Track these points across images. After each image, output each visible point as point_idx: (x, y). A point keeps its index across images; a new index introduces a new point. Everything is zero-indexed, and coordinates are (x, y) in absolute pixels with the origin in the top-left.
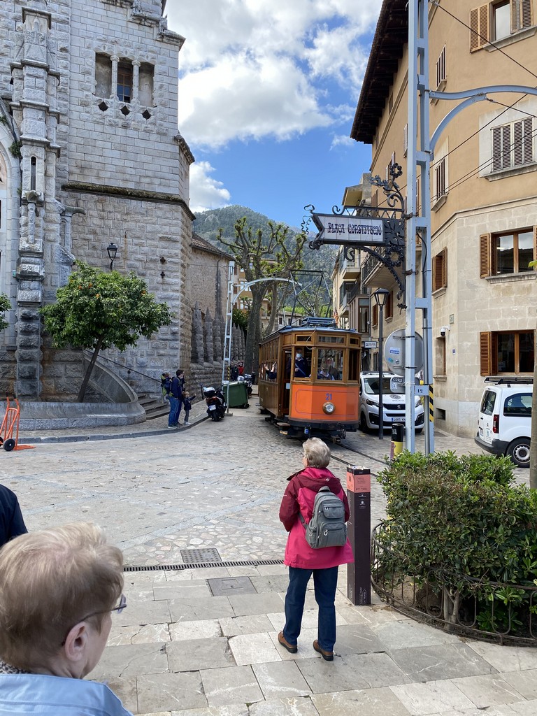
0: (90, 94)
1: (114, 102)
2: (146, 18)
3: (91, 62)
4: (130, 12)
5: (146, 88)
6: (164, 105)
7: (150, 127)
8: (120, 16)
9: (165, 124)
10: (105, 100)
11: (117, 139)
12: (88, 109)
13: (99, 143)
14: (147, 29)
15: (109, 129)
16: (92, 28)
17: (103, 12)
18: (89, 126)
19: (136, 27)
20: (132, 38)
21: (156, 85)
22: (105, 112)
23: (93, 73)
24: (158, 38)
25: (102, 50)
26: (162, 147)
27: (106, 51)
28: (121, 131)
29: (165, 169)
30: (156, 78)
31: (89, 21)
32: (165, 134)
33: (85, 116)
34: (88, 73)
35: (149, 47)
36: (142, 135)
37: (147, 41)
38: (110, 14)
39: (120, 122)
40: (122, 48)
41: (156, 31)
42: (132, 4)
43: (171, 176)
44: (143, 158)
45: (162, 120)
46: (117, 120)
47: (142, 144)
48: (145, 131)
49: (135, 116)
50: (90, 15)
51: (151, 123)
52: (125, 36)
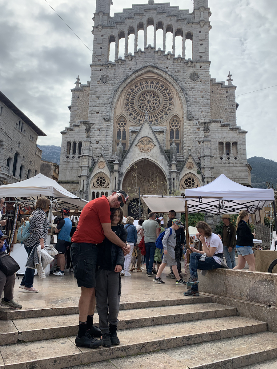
0: (217, 155)
1: (225, 156)
2: (234, 128)
3: (217, 145)
4: (229, 127)
5: (235, 149)
6: (242, 154)
7: (238, 162)
8: (226, 129)
9: (242, 160)
10: (222, 156)
11: (227, 168)
12: (217, 160)
13: (221, 170)
14: (234, 131)
15: (224, 165)
16: (217, 135)
17: (221, 130)
18: (217, 165)
19: (231, 131)
20: (230, 135)
21: (239, 148)
22: (222, 160)
23: (218, 149)
24: (238, 133)
25: (221, 141)
26: (242, 168)
27: (222, 141)
28: (227, 165)
29: (243, 175)
30: (238, 146)
31: (216, 133)
32: (242, 164)
33: (216, 162)
34: (217, 149)
35: (236, 137)
36: (235, 165)
37: (234, 135)
38: (222, 129)
39: (227, 162)
40: (227, 139)
41: (237, 131)
42: (229, 125)
43: (245, 177)
44: (235, 172)
45: (241, 159)
46: (226, 162)
47: (234, 168)
48: (235, 164)
49: (232, 159)
50: (216, 131)
51: (237, 161)
52: (228, 135)
